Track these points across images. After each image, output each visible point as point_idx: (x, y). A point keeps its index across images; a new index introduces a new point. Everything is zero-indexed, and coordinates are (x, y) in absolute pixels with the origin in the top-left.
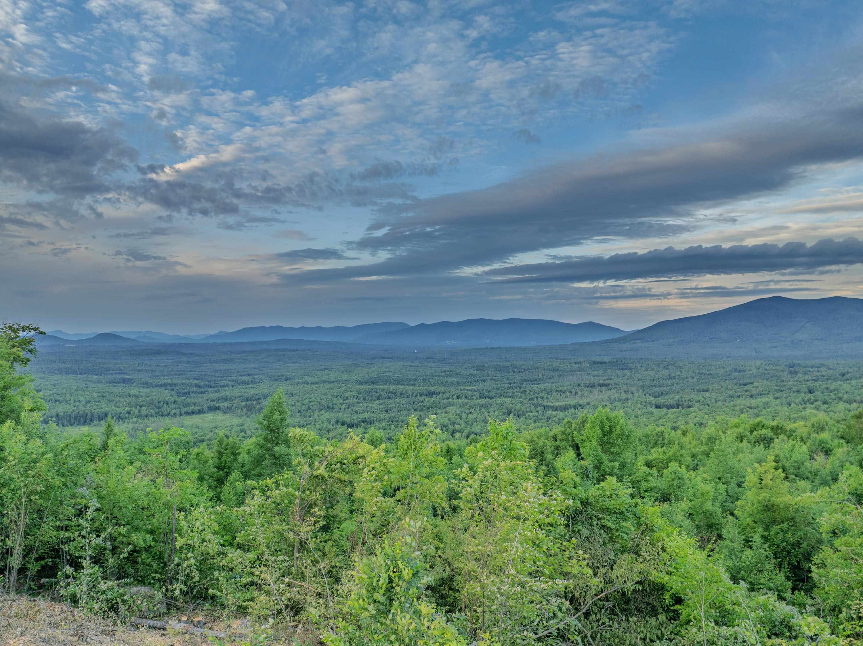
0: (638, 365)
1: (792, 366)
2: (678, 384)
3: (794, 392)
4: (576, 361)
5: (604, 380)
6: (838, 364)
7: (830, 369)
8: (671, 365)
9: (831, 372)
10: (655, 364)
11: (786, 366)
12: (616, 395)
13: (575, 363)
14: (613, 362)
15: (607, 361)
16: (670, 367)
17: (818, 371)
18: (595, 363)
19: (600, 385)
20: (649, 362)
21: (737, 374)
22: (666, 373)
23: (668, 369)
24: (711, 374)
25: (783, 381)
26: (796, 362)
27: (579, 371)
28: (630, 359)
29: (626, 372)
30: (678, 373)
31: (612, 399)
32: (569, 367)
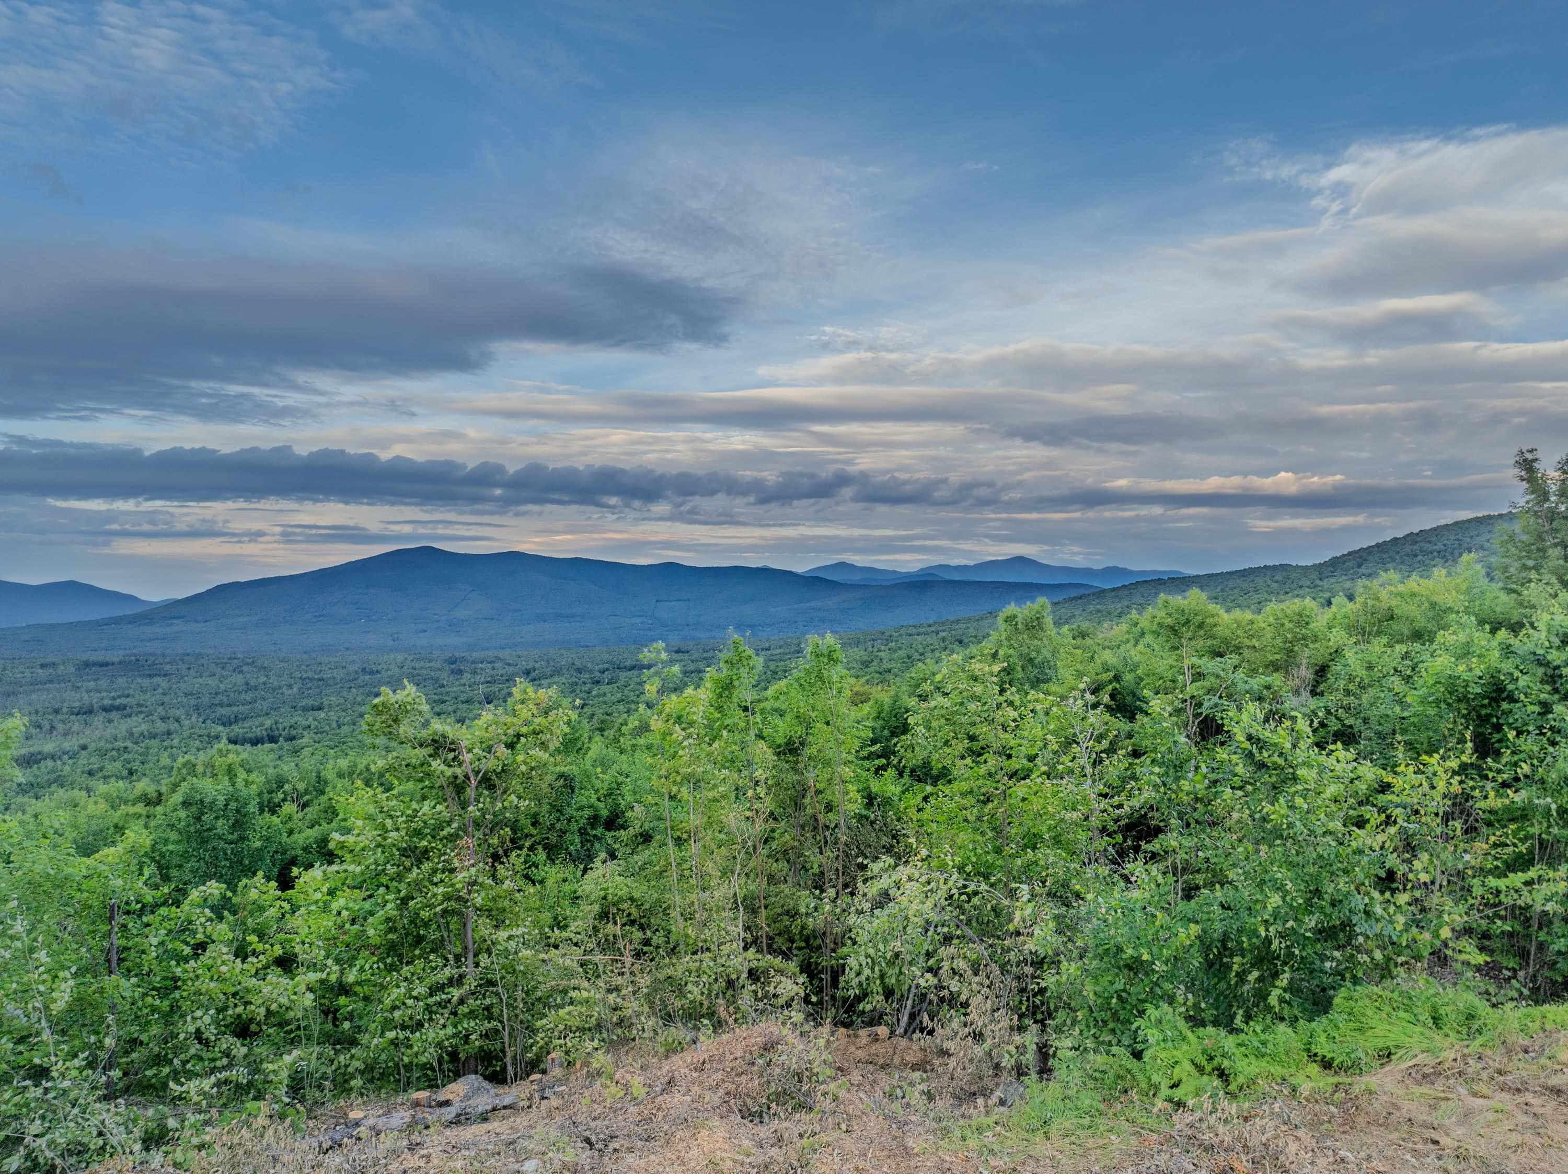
0: (183, 667)
1: (452, 661)
2: (264, 699)
3: (463, 702)
4: (42, 661)
5: (114, 699)
6: (519, 657)
7: (509, 665)
8: (248, 664)
9: (511, 668)
10: (217, 664)
11: (445, 661)
12: (144, 727)
13: (43, 666)
14: (130, 662)
15: (116, 660)
16: (245, 668)
17: (493, 669)
18: (87, 664)
19: (106, 709)
20: (203, 661)
21: (367, 677)
22: (239, 679)
23: (241, 672)
24: (323, 680)
25: (443, 686)
26: (457, 654)
27: (51, 682)
28: (164, 655)
29: (157, 680)
30: (263, 679)
31: (136, 735)
32: (28, 674)
